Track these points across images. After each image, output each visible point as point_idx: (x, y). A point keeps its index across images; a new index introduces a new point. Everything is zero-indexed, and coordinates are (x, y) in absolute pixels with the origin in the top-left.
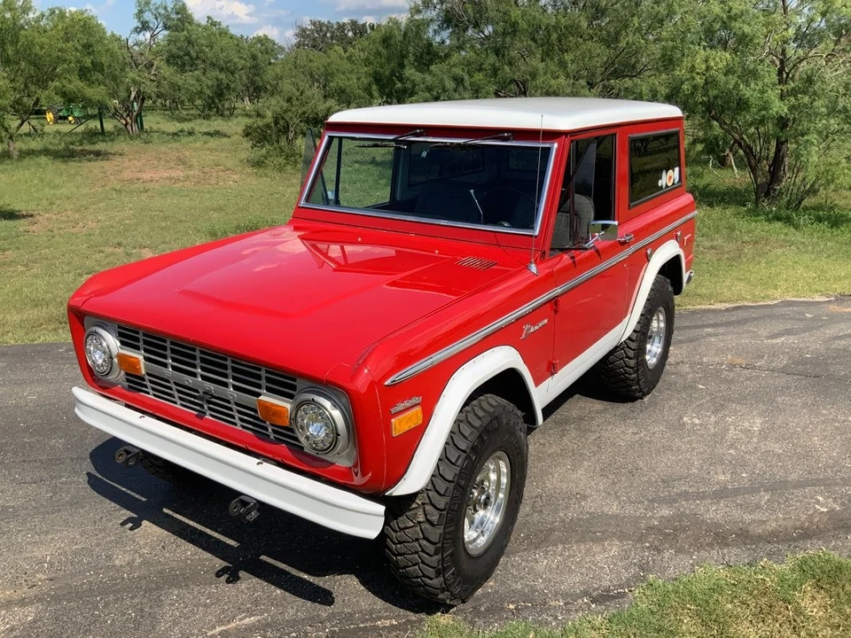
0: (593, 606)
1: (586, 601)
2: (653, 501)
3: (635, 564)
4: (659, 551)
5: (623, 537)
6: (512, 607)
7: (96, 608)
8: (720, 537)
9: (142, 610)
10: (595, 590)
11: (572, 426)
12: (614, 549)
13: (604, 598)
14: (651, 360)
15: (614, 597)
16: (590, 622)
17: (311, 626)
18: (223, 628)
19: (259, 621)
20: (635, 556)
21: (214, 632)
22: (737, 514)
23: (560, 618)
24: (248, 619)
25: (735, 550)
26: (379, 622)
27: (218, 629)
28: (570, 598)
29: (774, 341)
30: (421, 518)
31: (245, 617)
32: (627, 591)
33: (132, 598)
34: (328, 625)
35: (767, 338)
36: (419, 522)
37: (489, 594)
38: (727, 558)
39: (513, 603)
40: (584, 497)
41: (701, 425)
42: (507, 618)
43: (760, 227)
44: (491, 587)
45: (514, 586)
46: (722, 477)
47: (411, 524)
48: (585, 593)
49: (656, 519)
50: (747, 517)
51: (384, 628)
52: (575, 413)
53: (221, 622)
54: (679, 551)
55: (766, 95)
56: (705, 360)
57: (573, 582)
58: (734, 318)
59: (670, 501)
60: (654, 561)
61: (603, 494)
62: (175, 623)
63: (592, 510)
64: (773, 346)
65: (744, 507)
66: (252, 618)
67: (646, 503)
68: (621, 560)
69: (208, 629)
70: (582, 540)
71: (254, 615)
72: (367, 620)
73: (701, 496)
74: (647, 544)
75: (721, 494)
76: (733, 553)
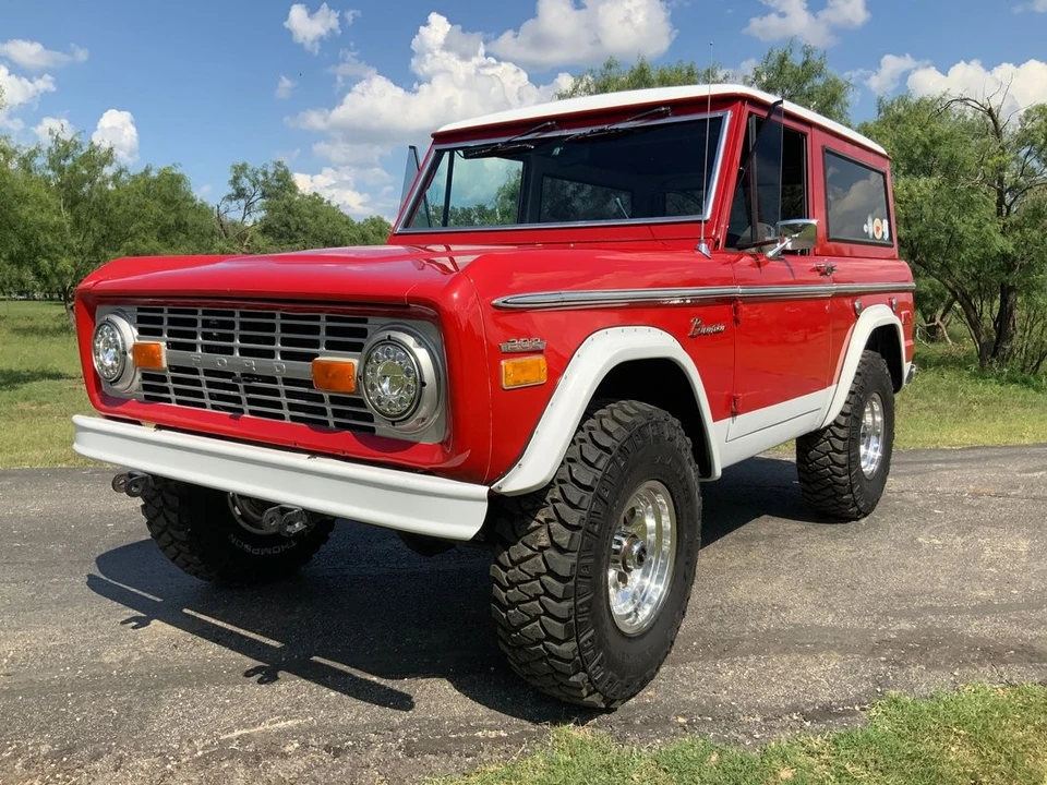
0: (808, 724)
1: (795, 718)
2: (885, 614)
3: (867, 679)
4: (902, 666)
5: (845, 650)
6: (681, 720)
7: (65, 705)
8: (993, 654)
9: (129, 708)
10: (808, 705)
11: (761, 543)
12: (834, 662)
13: (825, 713)
14: (868, 467)
15: (839, 715)
16: (803, 745)
17: (376, 733)
18: (245, 731)
19: (299, 725)
20: (867, 668)
21: (230, 735)
22: (1013, 630)
23: (757, 736)
24: (283, 723)
25: (1016, 668)
26: (480, 733)
27: (237, 733)
28: (772, 716)
29: (1030, 475)
30: (544, 541)
31: (280, 720)
32: (857, 708)
33: (120, 695)
34: (403, 733)
35: (1020, 473)
36: (542, 549)
37: (647, 704)
38: (1006, 677)
39: (684, 716)
40: (784, 609)
41: (944, 545)
42: (674, 734)
43: (991, 389)
44: (650, 697)
45: (685, 697)
46: (982, 593)
47: (529, 552)
48: (794, 709)
49: (892, 632)
50: (1029, 634)
51: (487, 740)
52: (764, 531)
53: (241, 724)
54: (932, 666)
55: (984, 229)
56: (938, 489)
57: (774, 694)
58: (972, 456)
59: (911, 615)
60: (895, 677)
61: (813, 606)
62: (174, 724)
63: (797, 621)
64: (1030, 479)
65: (1026, 623)
66: (289, 722)
67: (875, 616)
68: (846, 674)
69: (222, 731)
70: (785, 650)
71: (291, 719)
72: (461, 730)
73: (959, 611)
74: (883, 658)
75: (984, 609)
76: (1015, 672)
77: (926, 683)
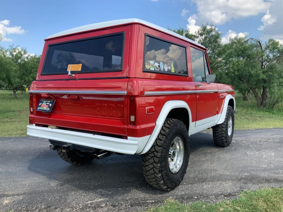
0: (226, 198)
1: (223, 196)
2: (241, 171)
3: (238, 187)
4: (246, 184)
5: (232, 180)
6: (196, 197)
7: (45, 196)
8: (268, 181)
9: (61, 197)
10: (225, 193)
11: (209, 154)
12: (230, 183)
13: (230, 195)
15: (233, 195)
16: (225, 203)
17: (123, 202)
18: (91, 202)
19: (104, 200)
20: (238, 184)
21: (88, 203)
22: (272, 175)
23: (214, 201)
24: (100, 200)
25: (274, 184)
26: (148, 201)
28: (217, 196)
29: (273, 136)
31: (99, 199)
32: (237, 194)
33: (58, 194)
34: (129, 201)
35: (271, 135)
37: (187, 194)
38: (271, 186)
39: (196, 196)
40: (216, 170)
41: (254, 154)
42: (194, 201)
44: (187, 192)
45: (196, 192)
46: (264, 166)
48: (221, 195)
49: (243, 176)
50: (276, 176)
51: (150, 203)
52: (209, 151)
53: (90, 200)
54: (254, 184)
55: (258, 72)
56: (251, 140)
57: (217, 191)
58: (258, 131)
59: (248, 172)
60: (245, 186)
61: (223, 170)
62: (73, 200)
63: (220, 173)
64: (273, 137)
65: (275, 173)
66: (101, 199)
67: (239, 172)
68: (233, 186)
69: (86, 202)
70: (218, 180)
72: (143, 200)
73: (259, 170)
74: (242, 182)
75: (265, 170)
76: (273, 185)
77: (253, 188)
